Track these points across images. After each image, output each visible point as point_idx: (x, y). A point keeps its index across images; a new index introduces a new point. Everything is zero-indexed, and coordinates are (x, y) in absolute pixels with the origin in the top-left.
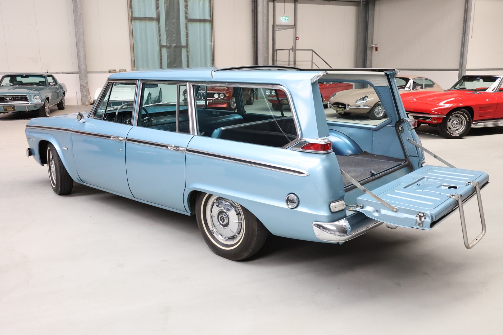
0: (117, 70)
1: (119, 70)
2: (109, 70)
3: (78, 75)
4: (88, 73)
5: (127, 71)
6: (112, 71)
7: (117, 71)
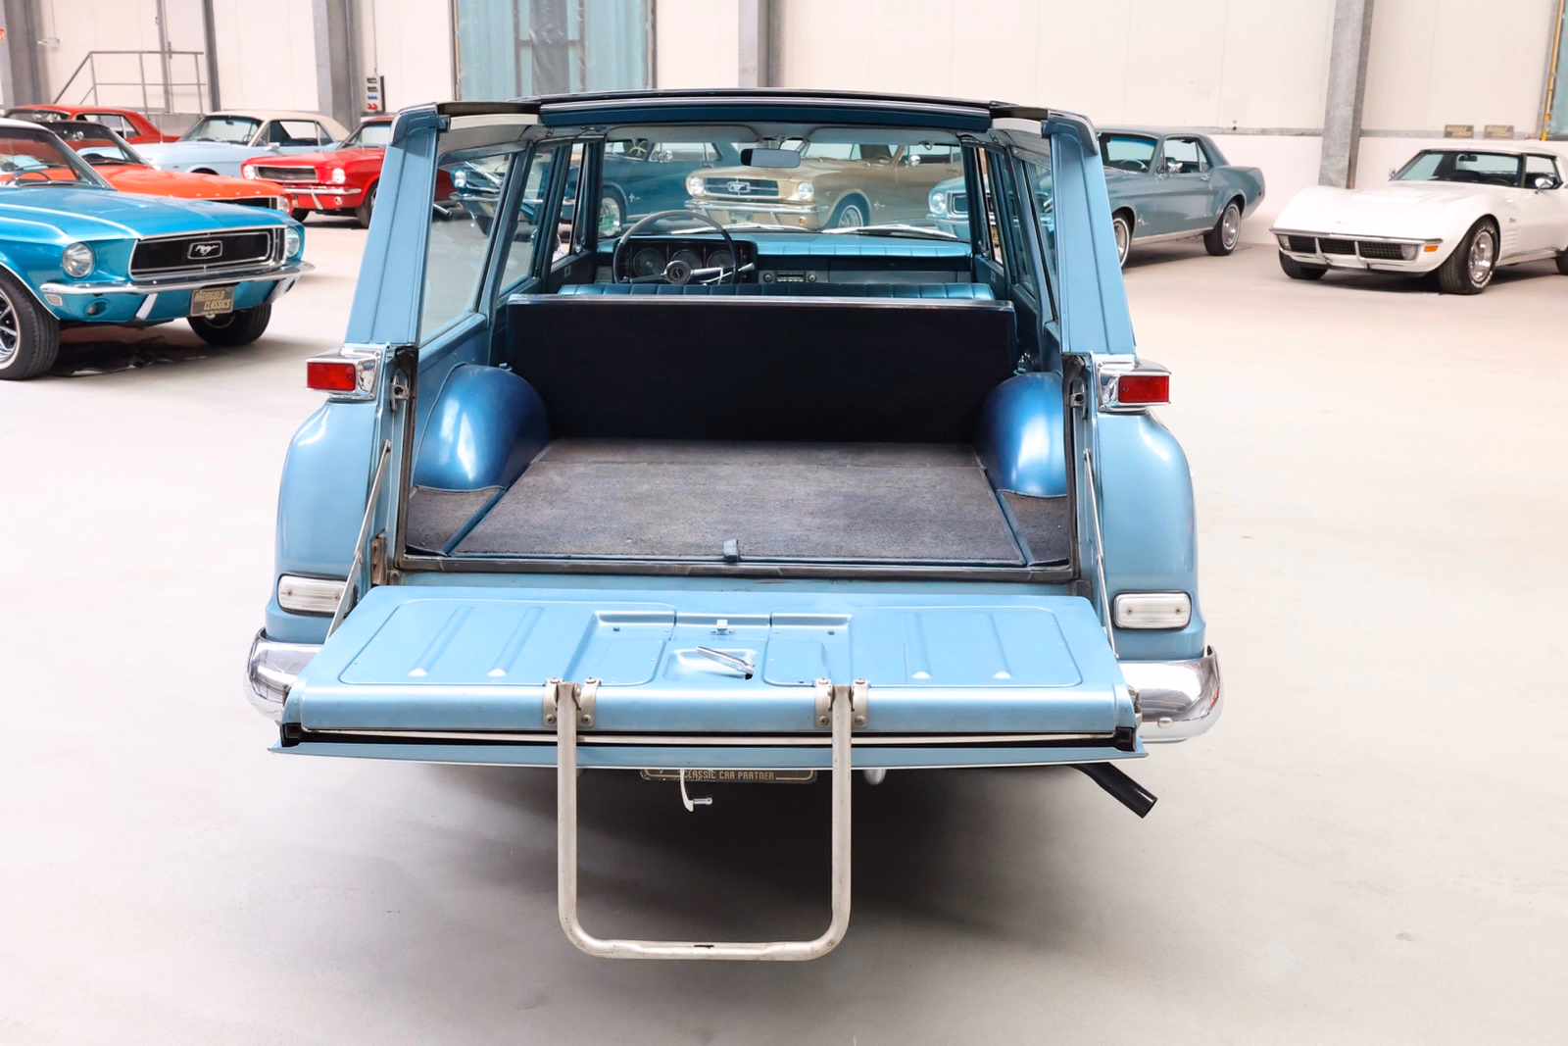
0: (1479, 128)
1: (1487, 127)
2: (1447, 127)
3: (1319, 140)
4: (1363, 133)
5: (1517, 129)
6: (1456, 128)
7: (1476, 129)
